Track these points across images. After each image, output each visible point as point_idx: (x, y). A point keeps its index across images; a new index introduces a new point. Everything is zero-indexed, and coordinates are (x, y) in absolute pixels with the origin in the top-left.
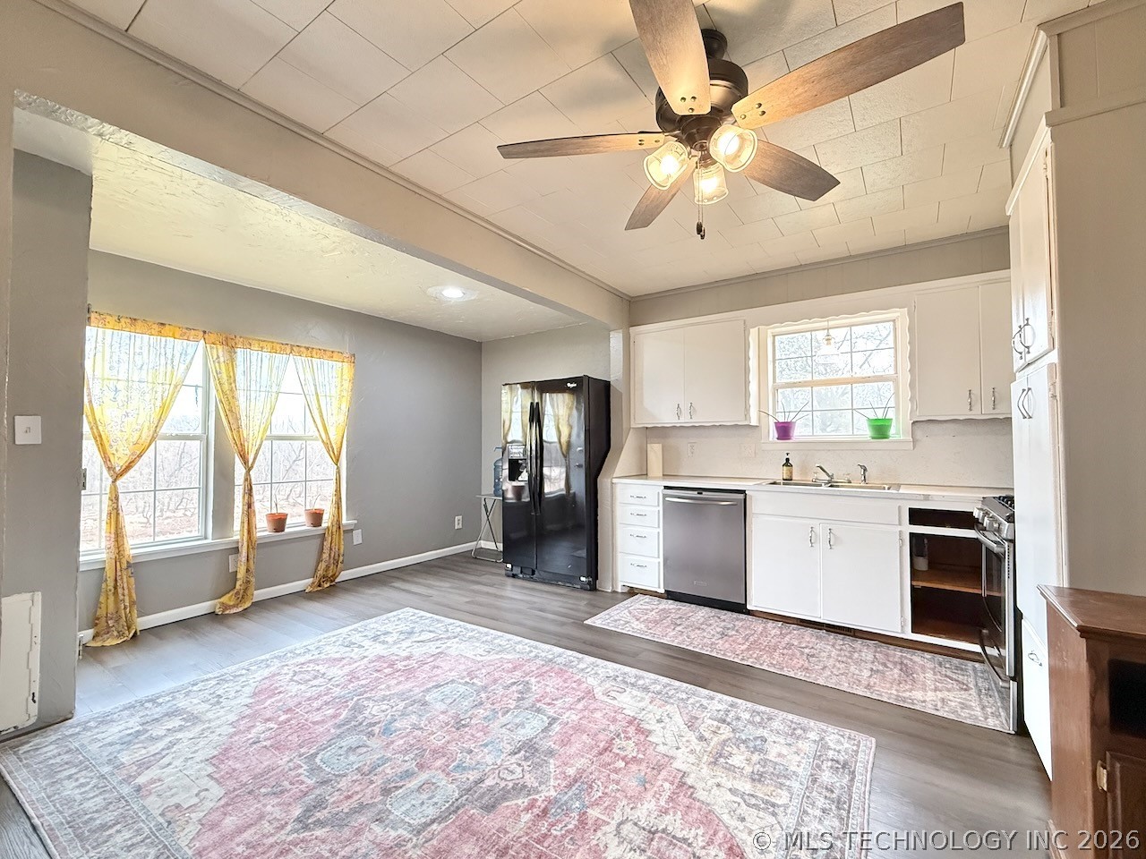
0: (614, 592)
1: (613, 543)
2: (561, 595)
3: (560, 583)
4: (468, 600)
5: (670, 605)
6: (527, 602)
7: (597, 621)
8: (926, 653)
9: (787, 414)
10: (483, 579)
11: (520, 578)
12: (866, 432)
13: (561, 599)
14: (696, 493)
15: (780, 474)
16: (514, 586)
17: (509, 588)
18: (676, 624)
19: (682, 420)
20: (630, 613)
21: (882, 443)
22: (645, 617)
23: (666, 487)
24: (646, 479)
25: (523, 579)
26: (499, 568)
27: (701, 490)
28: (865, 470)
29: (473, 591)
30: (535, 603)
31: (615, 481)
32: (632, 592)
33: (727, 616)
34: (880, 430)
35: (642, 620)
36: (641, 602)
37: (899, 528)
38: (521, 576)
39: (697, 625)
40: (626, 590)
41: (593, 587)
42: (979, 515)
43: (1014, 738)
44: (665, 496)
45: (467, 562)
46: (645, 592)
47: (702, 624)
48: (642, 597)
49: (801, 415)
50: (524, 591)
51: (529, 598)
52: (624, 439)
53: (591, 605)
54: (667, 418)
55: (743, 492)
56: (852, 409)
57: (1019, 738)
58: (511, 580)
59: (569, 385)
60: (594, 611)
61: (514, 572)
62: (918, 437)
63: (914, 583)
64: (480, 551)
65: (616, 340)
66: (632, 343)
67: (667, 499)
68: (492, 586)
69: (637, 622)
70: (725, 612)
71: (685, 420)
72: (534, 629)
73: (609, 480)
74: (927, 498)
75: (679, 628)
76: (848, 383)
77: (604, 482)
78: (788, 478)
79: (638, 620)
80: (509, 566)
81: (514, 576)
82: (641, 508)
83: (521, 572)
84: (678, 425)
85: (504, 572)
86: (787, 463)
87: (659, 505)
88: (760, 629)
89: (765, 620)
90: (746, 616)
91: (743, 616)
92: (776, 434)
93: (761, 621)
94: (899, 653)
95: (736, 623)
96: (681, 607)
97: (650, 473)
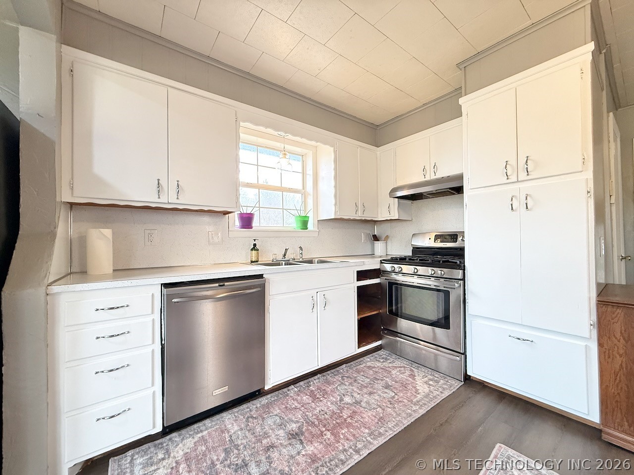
14: (216, 285)
21: (304, 232)
23: (166, 285)
27: (220, 282)
28: (302, 250)
31: (54, 290)
37: (353, 285)
42: (390, 269)
44: (170, 297)
49: (256, 209)
55: (261, 276)
56: (283, 209)
62: (320, 229)
63: (359, 317)
71: (168, 199)
73: (42, 290)
74: (364, 263)
76: (280, 191)
78: (256, 259)
82: (118, 323)
86: (254, 248)
87: (153, 312)
88: (296, 404)
89: (280, 391)
90: (264, 398)
91: (264, 400)
92: (238, 223)
93: (281, 396)
94: (361, 366)
95: (275, 413)
96: (200, 435)
97: (92, 271)
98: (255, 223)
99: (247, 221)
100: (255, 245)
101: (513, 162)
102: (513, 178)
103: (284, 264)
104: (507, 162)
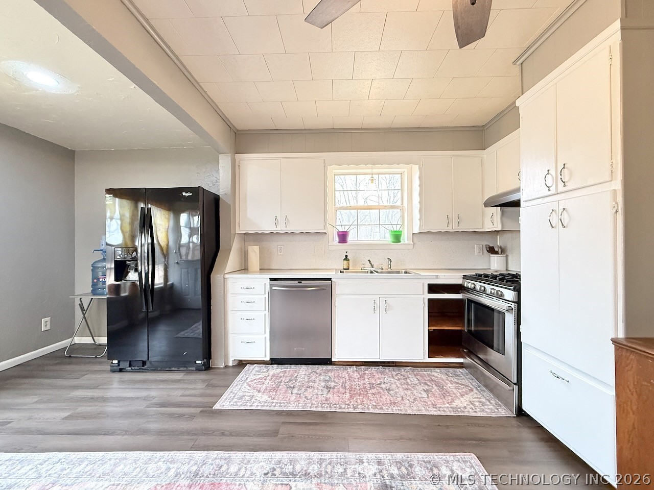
0: (226, 367)
1: (225, 327)
2: (178, 381)
3: (173, 369)
4: (66, 414)
5: (275, 369)
6: (145, 399)
7: (224, 403)
8: (436, 369)
9: (343, 226)
10: (84, 380)
11: (129, 371)
12: (389, 238)
13: (181, 386)
14: (297, 282)
15: (342, 265)
16: (122, 382)
17: (115, 385)
18: (290, 387)
19: (279, 228)
20: (250, 386)
21: (397, 245)
22: (264, 387)
23: (271, 279)
24: (247, 273)
25: (133, 371)
26: (100, 363)
27: (300, 280)
28: (391, 261)
29: (72, 400)
30: (154, 398)
31: (227, 276)
32: (242, 364)
33: (320, 369)
34: (397, 238)
35: (262, 390)
36: (254, 372)
37: (423, 296)
38: (130, 369)
39: (306, 384)
40: (236, 363)
41: (207, 367)
42: (471, 286)
43: (515, 419)
44: (271, 286)
45: (57, 364)
46: (252, 362)
47: (309, 382)
48: (252, 367)
49: (352, 227)
50: (137, 386)
51: (144, 394)
52: (232, 242)
53: (210, 386)
54: (267, 226)
55: (330, 279)
56: (380, 225)
57: (518, 419)
58: (117, 376)
59: (184, 194)
60: (217, 391)
61: (121, 367)
62: (415, 241)
63: (430, 328)
64: (74, 348)
65: (225, 162)
66: (237, 167)
67: (273, 288)
68: (96, 387)
69: (260, 395)
70: (317, 366)
71: (281, 228)
72: (161, 433)
73: (222, 276)
74: (437, 277)
75: (295, 391)
76: (377, 209)
77: (216, 277)
78: (347, 268)
79: (259, 391)
80: (115, 362)
81: (121, 370)
82: (251, 296)
83: (130, 365)
84: (275, 232)
85: (109, 368)
86: (346, 258)
87: (265, 294)
88: (346, 376)
89: (344, 367)
90: (331, 366)
91: (330, 367)
92: (337, 239)
93: (342, 369)
94: (425, 373)
95: (330, 375)
96: (285, 370)
97: (250, 269)
98: (350, 238)
99: (343, 237)
100: (346, 256)
101: (553, 172)
102: (553, 190)
103: (369, 272)
104: (548, 171)
